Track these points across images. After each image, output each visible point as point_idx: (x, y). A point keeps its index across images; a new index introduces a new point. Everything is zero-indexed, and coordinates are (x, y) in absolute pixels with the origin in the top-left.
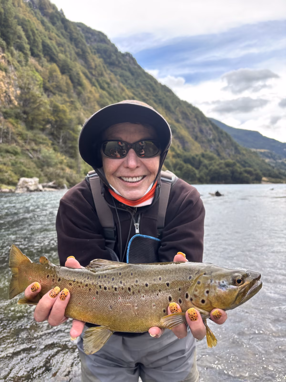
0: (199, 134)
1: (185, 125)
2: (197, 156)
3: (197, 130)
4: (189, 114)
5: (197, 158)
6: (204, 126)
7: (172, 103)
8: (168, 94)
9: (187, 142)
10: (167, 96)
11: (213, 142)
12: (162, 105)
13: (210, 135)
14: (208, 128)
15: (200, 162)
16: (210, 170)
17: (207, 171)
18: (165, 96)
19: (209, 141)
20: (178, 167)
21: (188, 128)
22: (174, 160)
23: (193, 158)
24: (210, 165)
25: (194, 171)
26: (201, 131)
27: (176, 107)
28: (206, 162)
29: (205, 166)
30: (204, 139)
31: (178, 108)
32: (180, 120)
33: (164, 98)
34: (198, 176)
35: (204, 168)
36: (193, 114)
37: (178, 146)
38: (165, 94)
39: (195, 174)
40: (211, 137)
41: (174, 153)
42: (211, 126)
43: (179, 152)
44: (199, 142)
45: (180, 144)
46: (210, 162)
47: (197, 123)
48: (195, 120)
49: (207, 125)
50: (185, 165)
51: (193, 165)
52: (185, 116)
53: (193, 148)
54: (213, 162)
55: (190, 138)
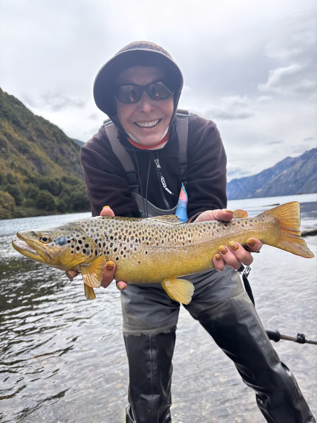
0: (59, 155)
1: (41, 144)
2: (57, 180)
3: (56, 150)
4: (45, 131)
5: (57, 183)
6: (64, 146)
7: (23, 117)
8: (17, 106)
9: (44, 165)
10: (14, 109)
11: (77, 165)
12: (9, 120)
13: (73, 156)
14: (70, 149)
15: (61, 188)
16: (73, 197)
17: (69, 198)
18: (12, 109)
19: (73, 163)
20: (30, 194)
21: (45, 148)
22: (26, 186)
23: (52, 183)
24: (73, 190)
25: (51, 198)
26: (62, 152)
27: (28, 123)
28: (68, 186)
29: (67, 192)
30: (66, 161)
31: (30, 124)
32: (35, 138)
33: (10, 110)
34: (57, 203)
35: (66, 194)
36: (51, 132)
37: (33, 169)
38: (12, 106)
39: (53, 202)
40: (74, 159)
41: (25, 177)
42: (73, 146)
43: (33, 176)
44: (61, 165)
45: (34, 167)
46: (73, 187)
47: (56, 142)
48: (54, 138)
49: (69, 145)
50: (40, 192)
51: (51, 191)
52: (41, 134)
53: (53, 171)
54: (76, 186)
55: (49, 159)
